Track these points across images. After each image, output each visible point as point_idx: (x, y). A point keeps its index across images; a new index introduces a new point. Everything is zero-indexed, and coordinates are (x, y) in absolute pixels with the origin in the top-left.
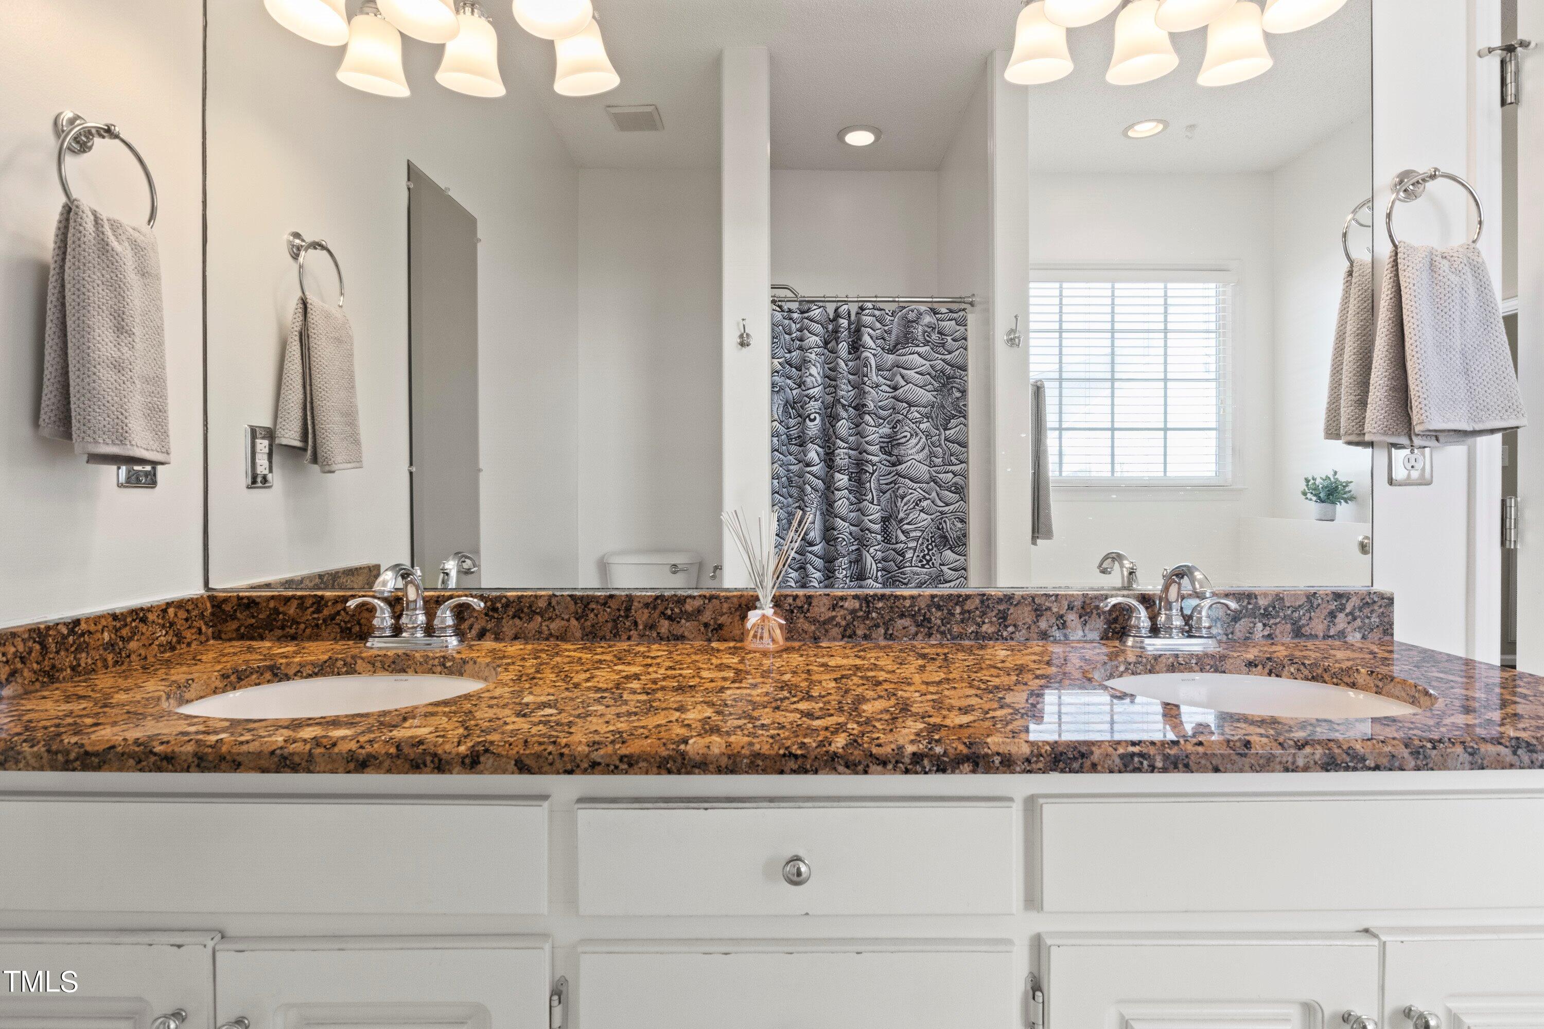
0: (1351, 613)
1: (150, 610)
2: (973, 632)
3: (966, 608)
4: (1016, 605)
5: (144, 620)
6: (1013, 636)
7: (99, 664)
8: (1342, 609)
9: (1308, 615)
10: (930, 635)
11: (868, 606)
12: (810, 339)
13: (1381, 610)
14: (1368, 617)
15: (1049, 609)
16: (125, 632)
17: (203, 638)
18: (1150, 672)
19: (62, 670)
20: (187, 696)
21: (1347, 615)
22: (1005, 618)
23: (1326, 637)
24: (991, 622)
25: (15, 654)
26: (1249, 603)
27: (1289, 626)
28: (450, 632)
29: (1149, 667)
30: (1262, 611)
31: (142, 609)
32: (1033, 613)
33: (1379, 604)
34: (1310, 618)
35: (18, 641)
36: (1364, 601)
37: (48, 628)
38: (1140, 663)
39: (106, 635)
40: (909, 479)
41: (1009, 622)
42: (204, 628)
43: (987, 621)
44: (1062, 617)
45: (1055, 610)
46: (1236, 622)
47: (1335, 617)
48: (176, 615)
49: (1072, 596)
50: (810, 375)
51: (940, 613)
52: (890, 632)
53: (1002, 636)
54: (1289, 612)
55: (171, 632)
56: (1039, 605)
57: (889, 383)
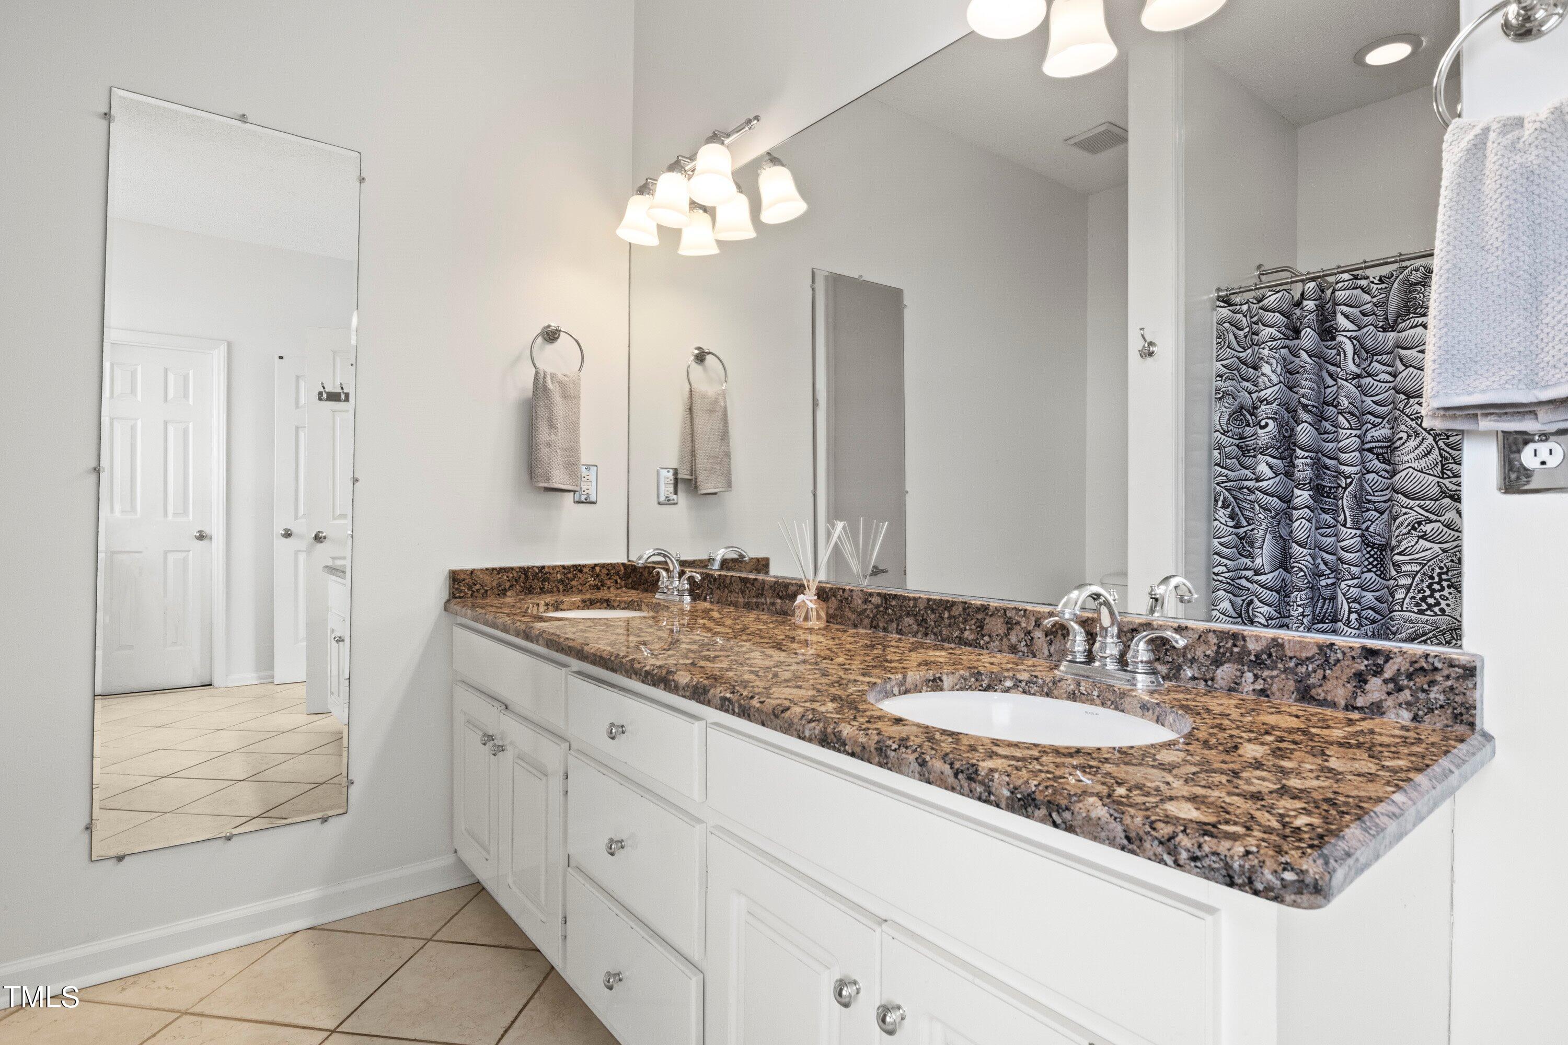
0: (1392, 680)
1: (584, 566)
2: (957, 637)
3: (952, 613)
4: (991, 616)
5: (581, 571)
6: (989, 646)
7: (555, 589)
8: (1378, 672)
9: (1320, 673)
10: (926, 635)
11: (886, 603)
12: (1263, 332)
13: (1449, 683)
14: (1424, 691)
15: (1018, 623)
16: (570, 576)
17: (618, 586)
18: (1047, 695)
19: (535, 589)
20: (561, 607)
21: (1385, 682)
22: (982, 627)
23: (1350, 707)
24: (971, 629)
25: (513, 577)
26: (1235, 645)
27: (1291, 683)
28: (686, 593)
29: (1045, 690)
30: (1253, 658)
31: (580, 565)
32: (1004, 625)
33: (1445, 672)
34: (1324, 677)
35: (514, 572)
36: (1417, 666)
37: (529, 568)
38: (1035, 683)
39: (559, 575)
40: (1403, 494)
41: (985, 632)
42: (619, 581)
43: (968, 628)
44: (1029, 633)
45: (1024, 625)
46: (1218, 667)
47: (1366, 682)
48: (600, 571)
49: (1039, 612)
50: (1263, 374)
51: (933, 616)
52: (900, 627)
53: (979, 644)
54: (1292, 664)
55: (597, 580)
56: (1010, 618)
57: (1389, 369)
